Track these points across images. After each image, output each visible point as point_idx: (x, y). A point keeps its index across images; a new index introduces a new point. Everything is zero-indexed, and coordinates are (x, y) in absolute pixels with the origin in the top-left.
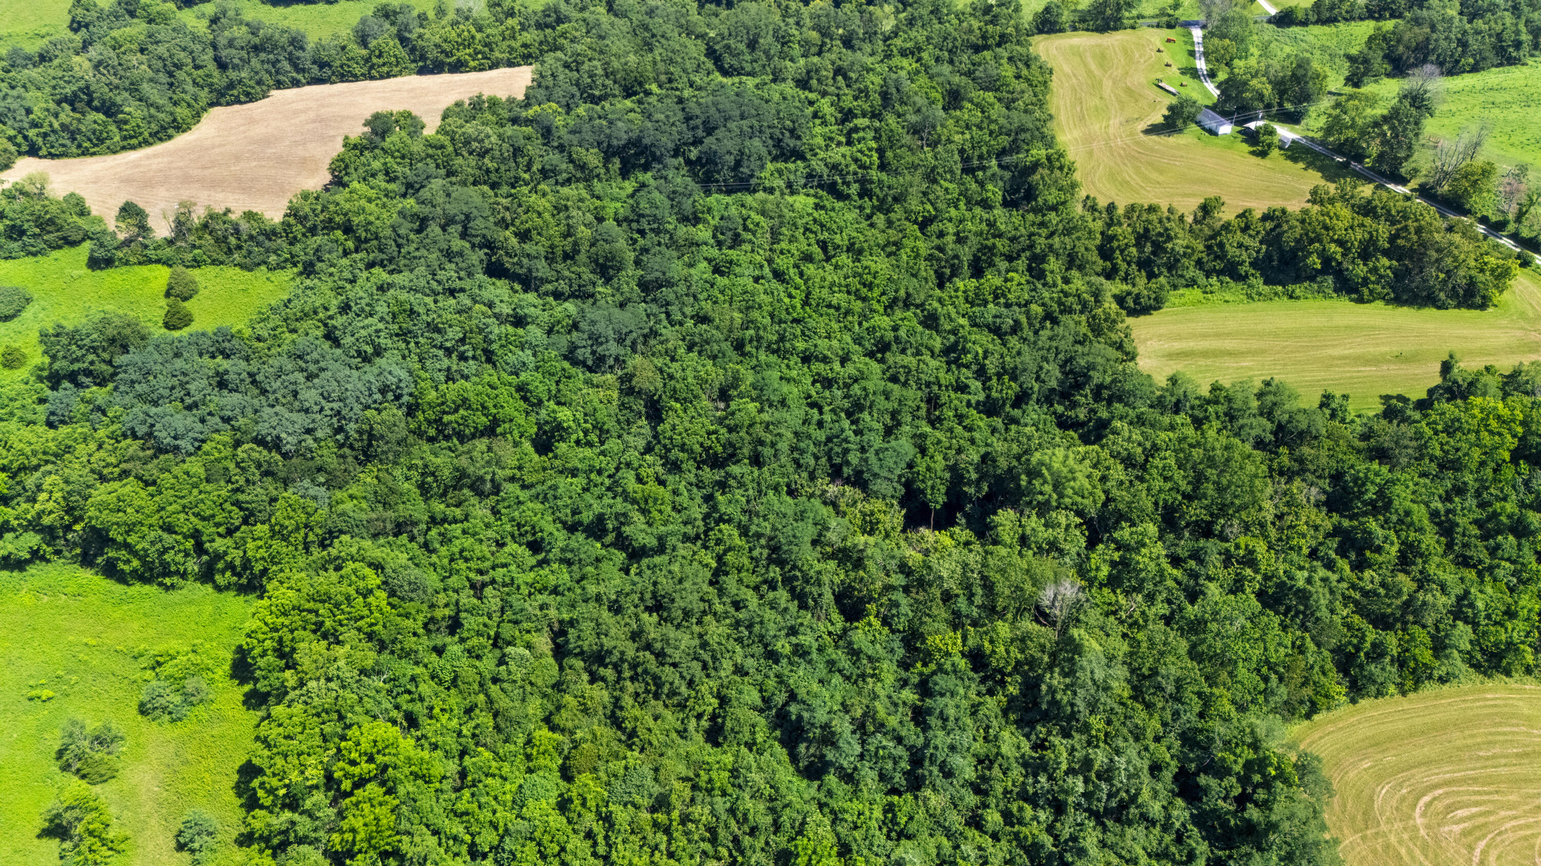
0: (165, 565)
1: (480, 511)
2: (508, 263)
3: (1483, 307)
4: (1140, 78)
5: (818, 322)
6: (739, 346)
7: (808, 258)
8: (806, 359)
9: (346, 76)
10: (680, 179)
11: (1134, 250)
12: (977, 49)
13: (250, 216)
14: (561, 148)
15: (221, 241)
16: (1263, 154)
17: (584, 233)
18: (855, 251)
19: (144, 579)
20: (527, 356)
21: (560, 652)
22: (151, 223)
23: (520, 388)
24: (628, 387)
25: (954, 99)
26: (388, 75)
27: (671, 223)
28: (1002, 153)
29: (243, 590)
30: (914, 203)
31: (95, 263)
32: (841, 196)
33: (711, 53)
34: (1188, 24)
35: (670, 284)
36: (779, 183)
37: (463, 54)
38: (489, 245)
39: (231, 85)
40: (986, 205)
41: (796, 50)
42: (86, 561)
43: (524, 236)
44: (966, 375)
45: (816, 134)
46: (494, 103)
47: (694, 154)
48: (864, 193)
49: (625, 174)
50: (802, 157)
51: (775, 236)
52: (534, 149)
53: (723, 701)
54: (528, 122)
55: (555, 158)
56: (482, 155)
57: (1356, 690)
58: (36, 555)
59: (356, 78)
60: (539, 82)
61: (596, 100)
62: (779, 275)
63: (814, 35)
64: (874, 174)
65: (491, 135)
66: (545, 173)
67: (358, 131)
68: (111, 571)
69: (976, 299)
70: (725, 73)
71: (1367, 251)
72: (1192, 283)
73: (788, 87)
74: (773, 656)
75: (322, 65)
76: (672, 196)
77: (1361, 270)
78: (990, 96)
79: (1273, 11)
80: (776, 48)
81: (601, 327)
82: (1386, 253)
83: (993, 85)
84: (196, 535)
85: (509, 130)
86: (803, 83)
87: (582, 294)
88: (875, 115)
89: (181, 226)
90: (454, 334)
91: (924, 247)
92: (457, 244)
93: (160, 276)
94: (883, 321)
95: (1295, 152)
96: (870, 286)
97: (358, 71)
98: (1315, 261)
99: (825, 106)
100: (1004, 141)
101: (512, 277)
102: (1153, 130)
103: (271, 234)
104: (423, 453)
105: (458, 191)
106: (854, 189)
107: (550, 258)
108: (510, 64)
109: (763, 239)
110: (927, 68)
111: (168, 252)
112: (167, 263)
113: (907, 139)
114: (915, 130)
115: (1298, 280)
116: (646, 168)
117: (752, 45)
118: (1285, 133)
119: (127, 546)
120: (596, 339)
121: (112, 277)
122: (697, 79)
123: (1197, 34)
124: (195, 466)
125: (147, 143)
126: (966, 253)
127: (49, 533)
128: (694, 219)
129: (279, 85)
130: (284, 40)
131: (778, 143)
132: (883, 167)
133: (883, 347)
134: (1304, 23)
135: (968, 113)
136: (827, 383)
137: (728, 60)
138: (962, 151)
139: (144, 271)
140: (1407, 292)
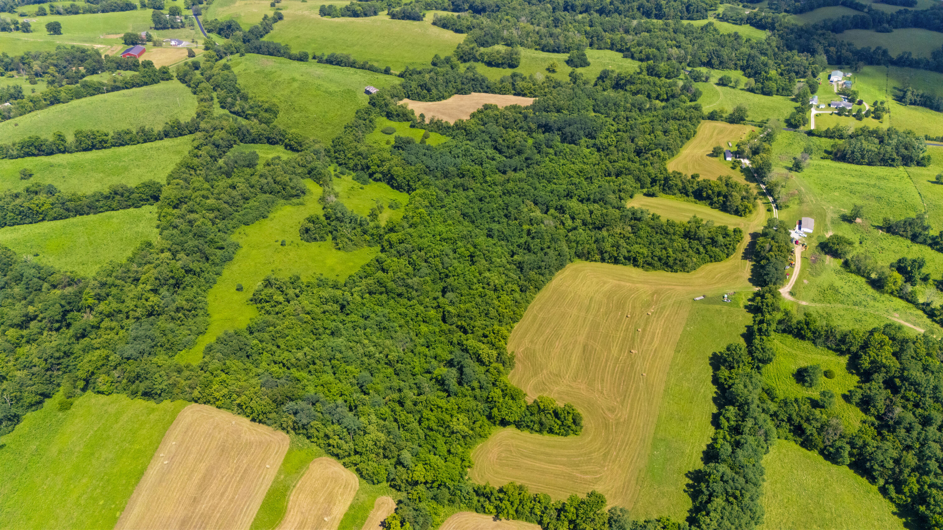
0: (401, 186)
2: (498, 146)
3: (741, 216)
4: (725, 140)
5: (562, 177)
9: (493, 92)
11: (663, 182)
13: (447, 122)
14: (527, 122)
15: (438, 127)
16: (733, 168)
17: (518, 143)
20: (489, 166)
22: (425, 119)
23: (483, 172)
26: (505, 94)
27: (543, 146)
31: (412, 126)
32: (598, 152)
33: (594, 105)
35: (531, 159)
36: (584, 144)
37: (526, 92)
38: (495, 141)
39: (462, 89)
40: (633, 162)
42: (388, 182)
43: (504, 141)
45: (603, 134)
47: (564, 131)
49: (544, 133)
50: (595, 139)
52: (520, 121)
54: (523, 113)
55: (525, 124)
56: (506, 119)
57: (603, 260)
58: (380, 180)
59: (496, 93)
60: (534, 103)
61: (547, 112)
64: (612, 148)
65: (512, 115)
67: (482, 107)
68: (392, 186)
72: (672, 194)
73: (608, 119)
75: (488, 88)
76: (547, 140)
77: (715, 199)
79: (811, 129)
81: (507, 163)
82: (724, 196)
85: (517, 115)
86: (613, 119)
87: (510, 157)
89: (431, 121)
92: (488, 139)
93: (423, 132)
95: (743, 170)
96: (581, 172)
97: (497, 91)
101: (497, 149)
102: (708, 155)
103: (449, 128)
104: (458, 180)
105: (495, 127)
107: (508, 147)
108: (533, 97)
109: (568, 157)
111: (427, 127)
112: (426, 129)
113: (627, 140)
115: (700, 199)
116: (549, 132)
117: (606, 105)
118: (748, 164)
119: (396, 180)
120: (506, 166)
121: (414, 130)
124: (413, 168)
125: (434, 101)
127: (384, 176)
128: (552, 147)
129: (475, 91)
130: (480, 78)
131: (591, 133)
134: (820, 136)
138: (638, 147)
139: (420, 130)
140: (724, 208)
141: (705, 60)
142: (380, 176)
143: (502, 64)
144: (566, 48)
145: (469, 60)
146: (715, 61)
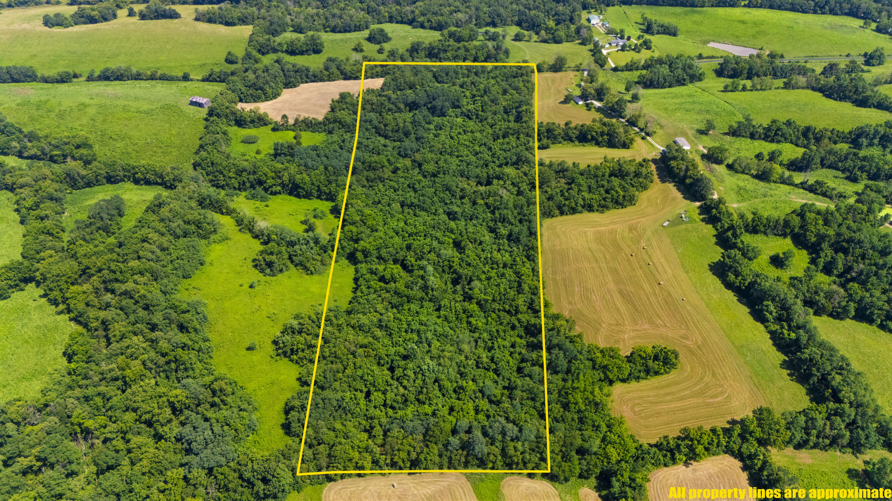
0: (311, 193)
1: (381, 186)
2: (382, 132)
3: (628, 148)
4: (563, 87)
5: (461, 148)
6: (441, 153)
7: (459, 133)
8: (457, 157)
10: (426, 112)
12: (515, 77)
13: (314, 119)
14: (393, 103)
15: (307, 125)
16: (589, 110)
17: (401, 125)
18: (472, 132)
19: (304, 197)
20: (388, 153)
21: (402, 206)
22: (289, 120)
24: (414, 161)
25: (505, 92)
27: (423, 123)
28: (517, 108)
29: (327, 200)
30: (489, 120)
31: (274, 130)
32: (470, 119)
33: (434, 76)
34: (584, 70)
35: (423, 138)
36: (453, 114)
38: (375, 128)
39: (289, 83)
40: (509, 121)
41: (460, 76)
42: (290, 194)
43: (386, 125)
44: (495, 159)
45: (464, 101)
46: (373, 91)
47: (429, 106)
48: (477, 118)
49: (410, 111)
50: (460, 107)
51: (451, 128)
52: (386, 103)
53: (436, 210)
54: (384, 96)
55: (391, 106)
56: (372, 104)
58: (280, 193)
59: (324, 81)
60: (384, 84)
61: (401, 90)
62: (452, 138)
63: (466, 71)
64: (480, 113)
65: (375, 99)
66: (389, 110)
67: (337, 97)
68: (298, 196)
69: (503, 144)
70: (439, 83)
71: (602, 134)
72: (560, 143)
73: (457, 88)
74: (446, 204)
75: (315, 77)
76: (424, 116)
77: (600, 139)
78: (514, 92)
79: (613, 66)
80: (454, 75)
81: (407, 147)
82: (607, 135)
83: (516, 89)
84: (318, 187)
85: (379, 98)
86: (462, 86)
87: (400, 141)
88: (482, 96)
89: (296, 120)
90: (371, 147)
91: (490, 131)
92: (369, 127)
93: (292, 134)
94: (477, 148)
95: (599, 110)
98: (589, 137)
99: (468, 94)
100: (517, 105)
101: (382, 136)
102: (562, 103)
103: (320, 123)
104: (366, 173)
105: (367, 114)
106: (474, 117)
107: (392, 131)
108: (372, 78)
109: (448, 129)
110: (498, 83)
111: (292, 127)
112: (293, 130)
113: (490, 103)
114: (492, 101)
115: (586, 142)
116: (416, 109)
117: (447, 74)
118: (597, 104)
119: (303, 188)
120: (405, 149)
121: (279, 134)
122: (430, 84)
123: (586, 73)
124: (317, 171)
126: (501, 133)
127: (284, 187)
128: (430, 123)
129: (302, 82)
130: (304, 69)
131: (453, 103)
132: (482, 111)
133: (477, 154)
134: (623, 71)
135: (508, 97)
136: (462, 161)
137: (440, 79)
138: (504, 107)
139: (287, 132)
140: (611, 145)
141: (489, 20)
142: (279, 188)
143: (307, 51)
144: (356, 26)
145: (268, 53)
146: (497, 20)
